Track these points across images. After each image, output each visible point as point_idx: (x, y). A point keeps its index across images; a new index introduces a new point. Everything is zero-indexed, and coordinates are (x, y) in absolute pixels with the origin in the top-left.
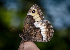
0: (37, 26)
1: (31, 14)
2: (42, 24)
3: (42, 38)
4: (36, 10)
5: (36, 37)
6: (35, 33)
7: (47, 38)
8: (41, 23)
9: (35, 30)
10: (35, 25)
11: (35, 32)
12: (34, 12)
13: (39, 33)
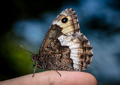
0: (64, 43)
1: (59, 23)
2: (72, 40)
3: (72, 64)
4: (69, 18)
5: (61, 62)
6: (60, 55)
7: (81, 65)
8: (70, 38)
9: (59, 49)
10: (61, 41)
11: (59, 53)
12: (65, 21)
13: (67, 55)
